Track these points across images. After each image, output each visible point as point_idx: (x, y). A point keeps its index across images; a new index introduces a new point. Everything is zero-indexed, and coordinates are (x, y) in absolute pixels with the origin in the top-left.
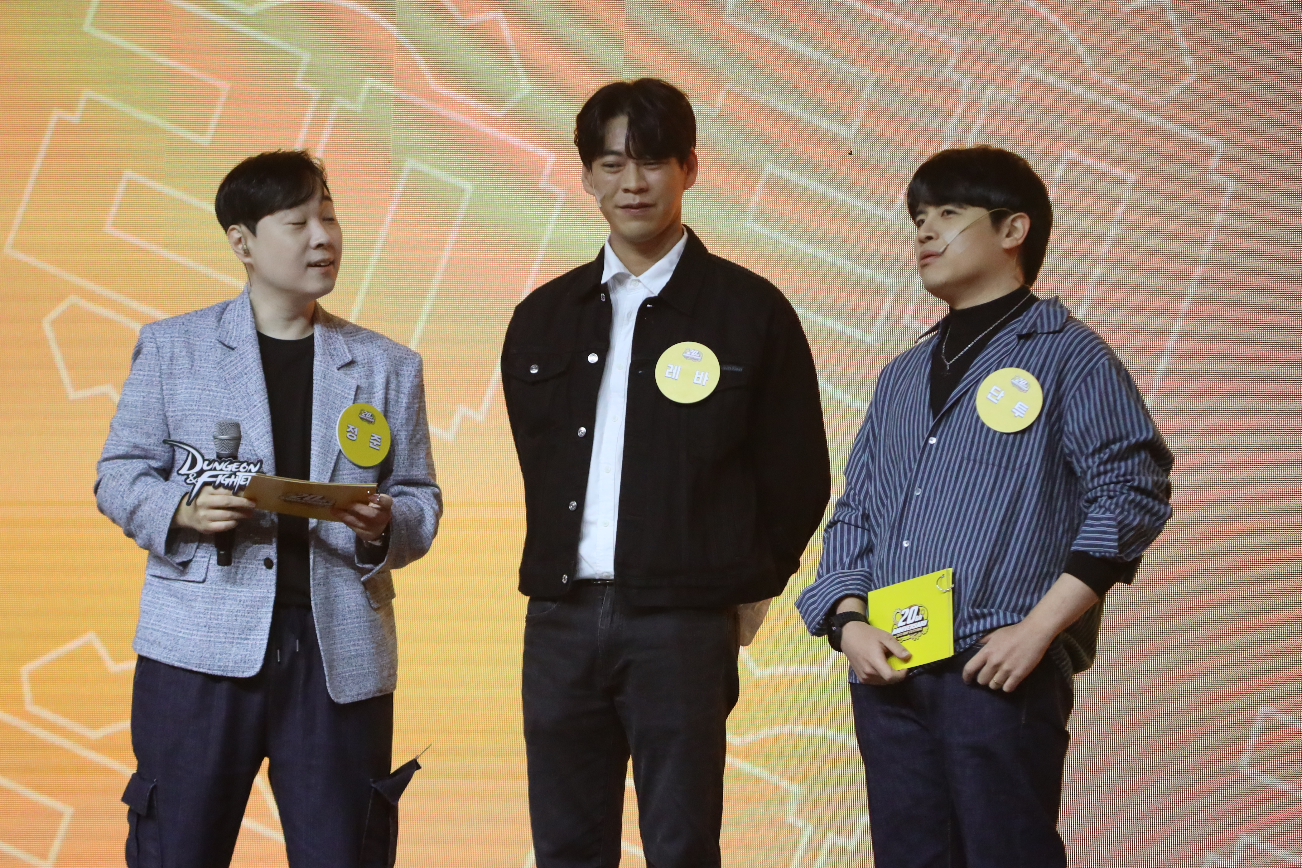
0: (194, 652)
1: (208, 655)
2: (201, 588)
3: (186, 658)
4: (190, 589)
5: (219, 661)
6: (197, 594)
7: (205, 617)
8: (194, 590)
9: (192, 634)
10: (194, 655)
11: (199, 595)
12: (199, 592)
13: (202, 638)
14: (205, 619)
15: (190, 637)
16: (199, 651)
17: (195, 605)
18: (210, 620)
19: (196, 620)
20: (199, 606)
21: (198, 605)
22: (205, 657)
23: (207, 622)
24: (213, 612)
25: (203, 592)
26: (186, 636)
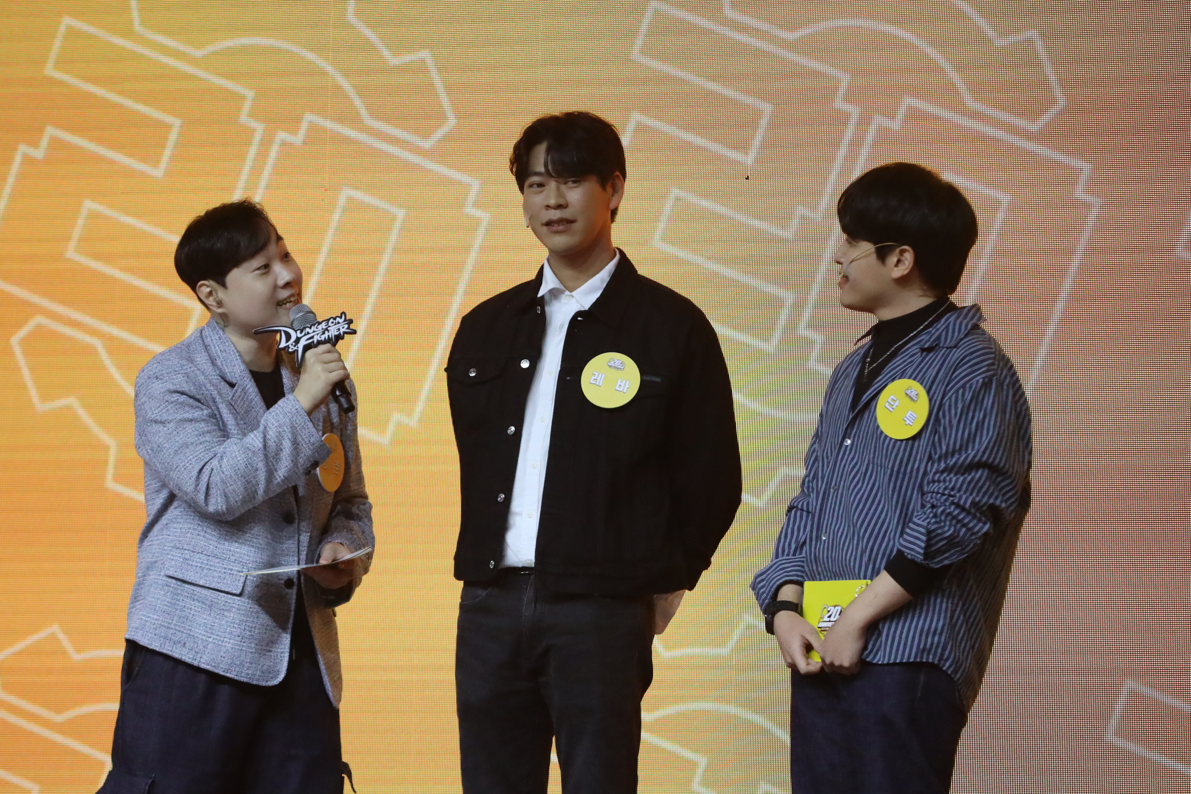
0: (224, 657)
1: (238, 663)
2: (236, 601)
3: (215, 663)
4: (222, 599)
5: (247, 669)
6: (231, 605)
7: (239, 628)
8: (228, 601)
9: (223, 641)
10: (223, 661)
11: (234, 607)
12: (234, 603)
13: (234, 647)
14: (239, 629)
15: (220, 643)
16: (230, 657)
17: (229, 615)
18: (244, 631)
19: (229, 629)
20: (233, 617)
21: (232, 615)
22: (235, 664)
23: (241, 633)
24: (247, 624)
25: (239, 605)
26: (216, 642)
